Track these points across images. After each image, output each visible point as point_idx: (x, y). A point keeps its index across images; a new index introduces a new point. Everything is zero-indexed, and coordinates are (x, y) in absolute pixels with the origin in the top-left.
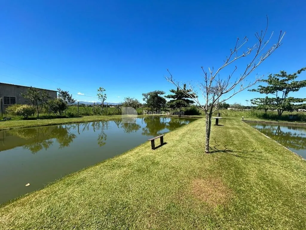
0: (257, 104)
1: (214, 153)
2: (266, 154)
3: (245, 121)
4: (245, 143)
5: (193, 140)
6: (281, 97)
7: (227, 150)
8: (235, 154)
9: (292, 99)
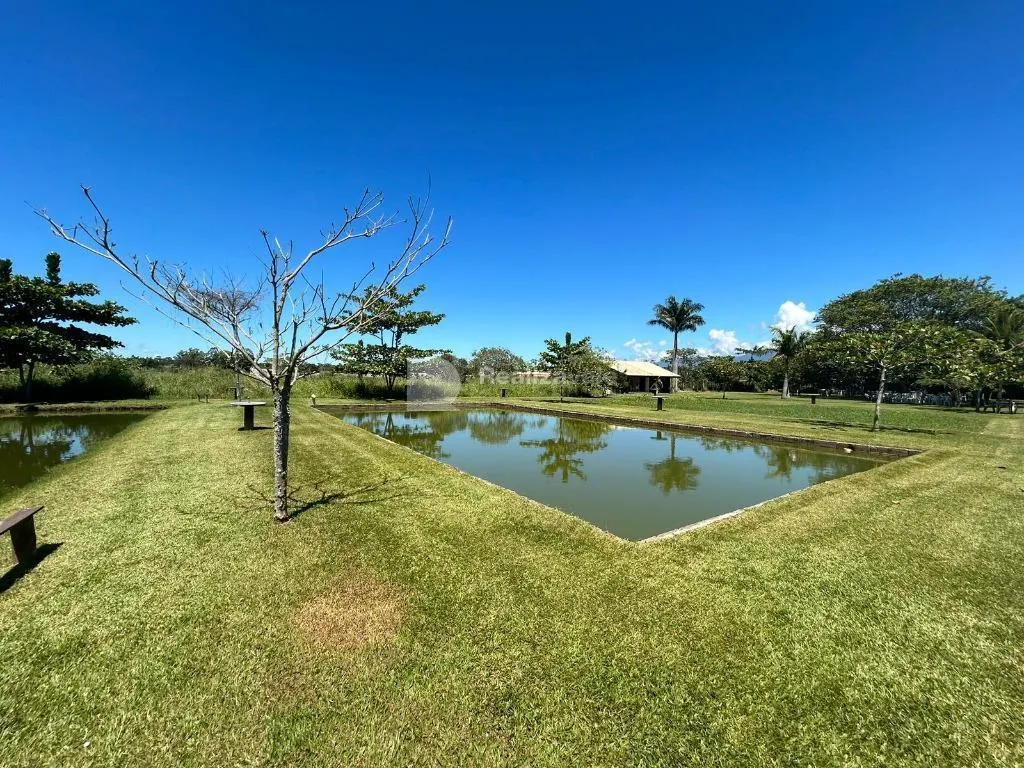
0: (345, 360)
1: (303, 516)
2: (410, 481)
3: (321, 407)
4: (356, 467)
5: (195, 496)
6: (389, 346)
7: (330, 497)
8: (354, 498)
9: (410, 352)
